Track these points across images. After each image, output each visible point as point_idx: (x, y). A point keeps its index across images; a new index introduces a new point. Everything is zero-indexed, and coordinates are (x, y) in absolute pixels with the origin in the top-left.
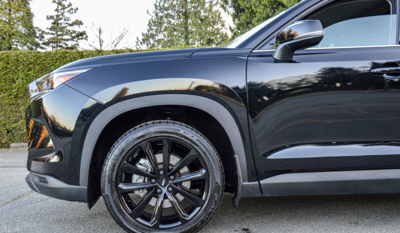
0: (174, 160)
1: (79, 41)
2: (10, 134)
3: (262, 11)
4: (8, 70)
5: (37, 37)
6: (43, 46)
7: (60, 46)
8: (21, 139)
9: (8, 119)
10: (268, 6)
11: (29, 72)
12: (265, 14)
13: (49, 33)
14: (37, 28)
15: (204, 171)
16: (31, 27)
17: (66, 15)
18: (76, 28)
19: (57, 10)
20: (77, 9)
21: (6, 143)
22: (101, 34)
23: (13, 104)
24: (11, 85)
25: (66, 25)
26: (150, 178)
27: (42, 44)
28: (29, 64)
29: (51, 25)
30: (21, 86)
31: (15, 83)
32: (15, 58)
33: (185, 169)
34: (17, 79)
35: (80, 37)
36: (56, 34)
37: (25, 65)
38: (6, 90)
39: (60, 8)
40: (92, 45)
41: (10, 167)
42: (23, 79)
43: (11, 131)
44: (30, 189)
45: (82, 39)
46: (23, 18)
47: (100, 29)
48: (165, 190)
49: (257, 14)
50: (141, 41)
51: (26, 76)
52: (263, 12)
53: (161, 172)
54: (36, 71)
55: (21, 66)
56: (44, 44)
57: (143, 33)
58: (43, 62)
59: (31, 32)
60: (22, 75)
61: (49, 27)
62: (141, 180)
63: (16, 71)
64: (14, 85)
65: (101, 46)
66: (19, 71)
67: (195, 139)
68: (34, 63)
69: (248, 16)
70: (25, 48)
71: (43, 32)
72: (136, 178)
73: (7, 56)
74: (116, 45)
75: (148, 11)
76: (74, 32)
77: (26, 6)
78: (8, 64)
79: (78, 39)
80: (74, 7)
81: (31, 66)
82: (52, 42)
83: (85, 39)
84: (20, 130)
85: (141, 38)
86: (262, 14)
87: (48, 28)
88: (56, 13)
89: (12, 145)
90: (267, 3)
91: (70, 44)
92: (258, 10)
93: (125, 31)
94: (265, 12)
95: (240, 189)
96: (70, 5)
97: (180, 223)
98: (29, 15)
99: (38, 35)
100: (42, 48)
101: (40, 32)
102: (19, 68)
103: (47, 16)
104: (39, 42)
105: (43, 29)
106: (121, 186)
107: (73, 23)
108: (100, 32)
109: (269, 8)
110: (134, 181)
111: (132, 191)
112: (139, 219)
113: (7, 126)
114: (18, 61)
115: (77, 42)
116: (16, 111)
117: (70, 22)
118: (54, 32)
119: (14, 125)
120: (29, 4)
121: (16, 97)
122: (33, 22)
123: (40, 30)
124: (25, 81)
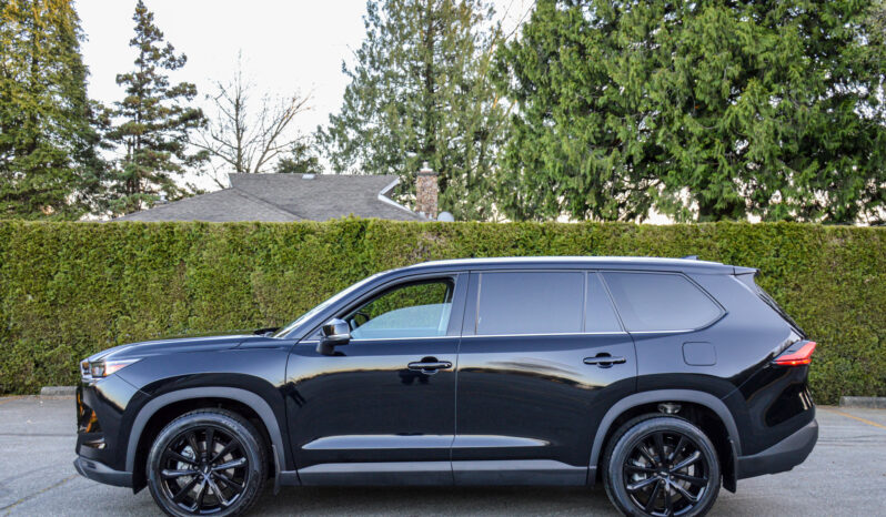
0: (219, 448)
1: (189, 130)
2: (40, 369)
3: (570, 93)
4: (41, 256)
5: (93, 122)
6: (108, 141)
7: (145, 142)
8: (59, 379)
9: (38, 343)
10: (584, 82)
11: (78, 261)
12: (576, 101)
13: (120, 113)
14: (94, 102)
15: (244, 460)
16: (81, 98)
17: (160, 71)
18: (182, 102)
19: (139, 62)
20: (185, 58)
21: (32, 384)
22: (240, 113)
23: (48, 317)
24: (46, 284)
25: (160, 94)
26: (194, 465)
27: (105, 137)
28: (77, 247)
29: (127, 95)
30: (62, 285)
31: (52, 279)
32: (54, 234)
33: (228, 457)
34: (57, 273)
35: (191, 122)
36: (137, 115)
37: (72, 247)
38: (36, 292)
39: (147, 55)
40: (219, 137)
41: (44, 435)
42: (66, 273)
43: (43, 363)
44: (75, 472)
45: (195, 126)
46: (62, 78)
47: (237, 101)
48: (206, 477)
49: (561, 100)
50: (328, 133)
51: (73, 267)
52: (574, 95)
53: (204, 460)
54: (90, 259)
55: (65, 250)
56: (109, 136)
57: (331, 116)
58: (104, 244)
59: (81, 109)
60: (65, 267)
61: (122, 101)
62: (186, 467)
63: (55, 258)
64: (50, 284)
65: (239, 139)
66: (59, 257)
67: (235, 429)
68: (87, 245)
69: (545, 102)
70: (68, 144)
71: (108, 112)
72: (180, 464)
73: (40, 232)
74: (273, 138)
75: (344, 64)
76: (179, 110)
77: (72, 52)
78: (42, 245)
79: (187, 126)
80: (177, 54)
81: (82, 249)
82: (128, 133)
83: (202, 126)
84: (57, 362)
85: (327, 125)
86: (572, 101)
87: (117, 103)
88: (138, 69)
89: (44, 389)
90: (581, 77)
91: (167, 136)
92: (564, 90)
93: (296, 103)
94: (577, 96)
95: (277, 478)
96: (170, 48)
97: (219, 509)
98: (79, 70)
99: (96, 117)
100: (105, 146)
101: (102, 112)
102: (60, 253)
103: (118, 76)
104: (98, 131)
105: (109, 105)
106: (165, 472)
107: (175, 89)
108: (238, 107)
109: (586, 86)
110: (179, 468)
111: (177, 477)
112: (181, 505)
113: (35, 355)
114: (59, 240)
115: (184, 131)
116: (53, 329)
117: (169, 88)
118: (132, 111)
119: (48, 354)
120: (77, 46)
121: (53, 304)
122: (88, 87)
123: (101, 107)
124: (69, 276)
